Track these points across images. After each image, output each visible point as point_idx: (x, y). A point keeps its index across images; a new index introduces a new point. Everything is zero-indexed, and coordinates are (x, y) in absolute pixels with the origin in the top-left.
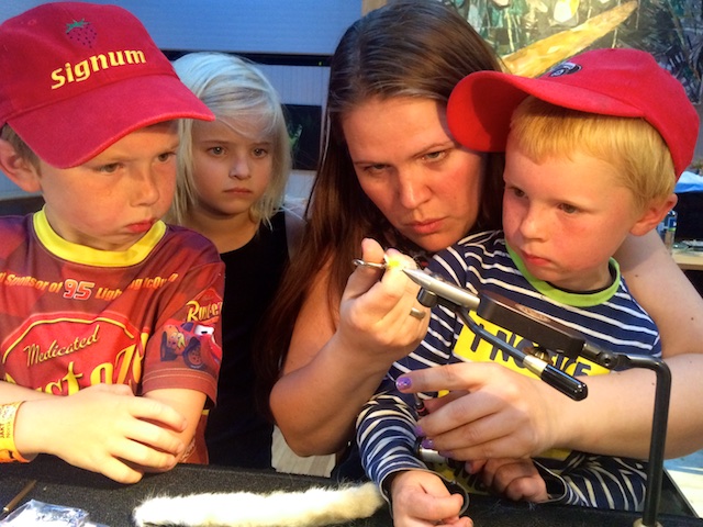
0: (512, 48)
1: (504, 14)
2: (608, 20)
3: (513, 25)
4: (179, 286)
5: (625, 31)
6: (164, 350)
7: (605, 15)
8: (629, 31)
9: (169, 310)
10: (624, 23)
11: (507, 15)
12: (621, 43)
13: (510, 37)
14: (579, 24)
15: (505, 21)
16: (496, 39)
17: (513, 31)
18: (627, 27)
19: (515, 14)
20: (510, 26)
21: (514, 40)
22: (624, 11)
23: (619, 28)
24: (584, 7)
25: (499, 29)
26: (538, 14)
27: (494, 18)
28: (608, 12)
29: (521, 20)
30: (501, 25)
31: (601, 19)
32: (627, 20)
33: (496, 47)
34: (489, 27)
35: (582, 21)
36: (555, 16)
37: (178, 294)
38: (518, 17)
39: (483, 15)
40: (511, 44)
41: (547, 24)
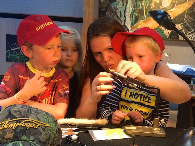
0: (145, 17)
1: (142, 3)
2: (183, 7)
3: (146, 8)
4: (61, 81)
5: (190, 12)
6: (59, 95)
7: (182, 5)
8: (191, 12)
9: (59, 87)
10: (190, 8)
11: (143, 3)
12: (188, 16)
13: (145, 13)
14: (172, 8)
15: (142, 6)
16: (139, 13)
17: (146, 10)
18: (191, 10)
19: (147, 3)
20: (144, 8)
21: (146, 14)
22: (189, 3)
23: (188, 10)
24: (174, 1)
25: (140, 9)
26: (155, 4)
27: (138, 5)
28: (183, 4)
29: (149, 6)
30: (141, 7)
31: (181, 6)
32: (191, 7)
33: (139, 16)
34: (136, 8)
35: (173, 7)
36: (163, 5)
37: (61, 83)
38: (148, 4)
39: (134, 3)
40: (145, 15)
41: (159, 8)
